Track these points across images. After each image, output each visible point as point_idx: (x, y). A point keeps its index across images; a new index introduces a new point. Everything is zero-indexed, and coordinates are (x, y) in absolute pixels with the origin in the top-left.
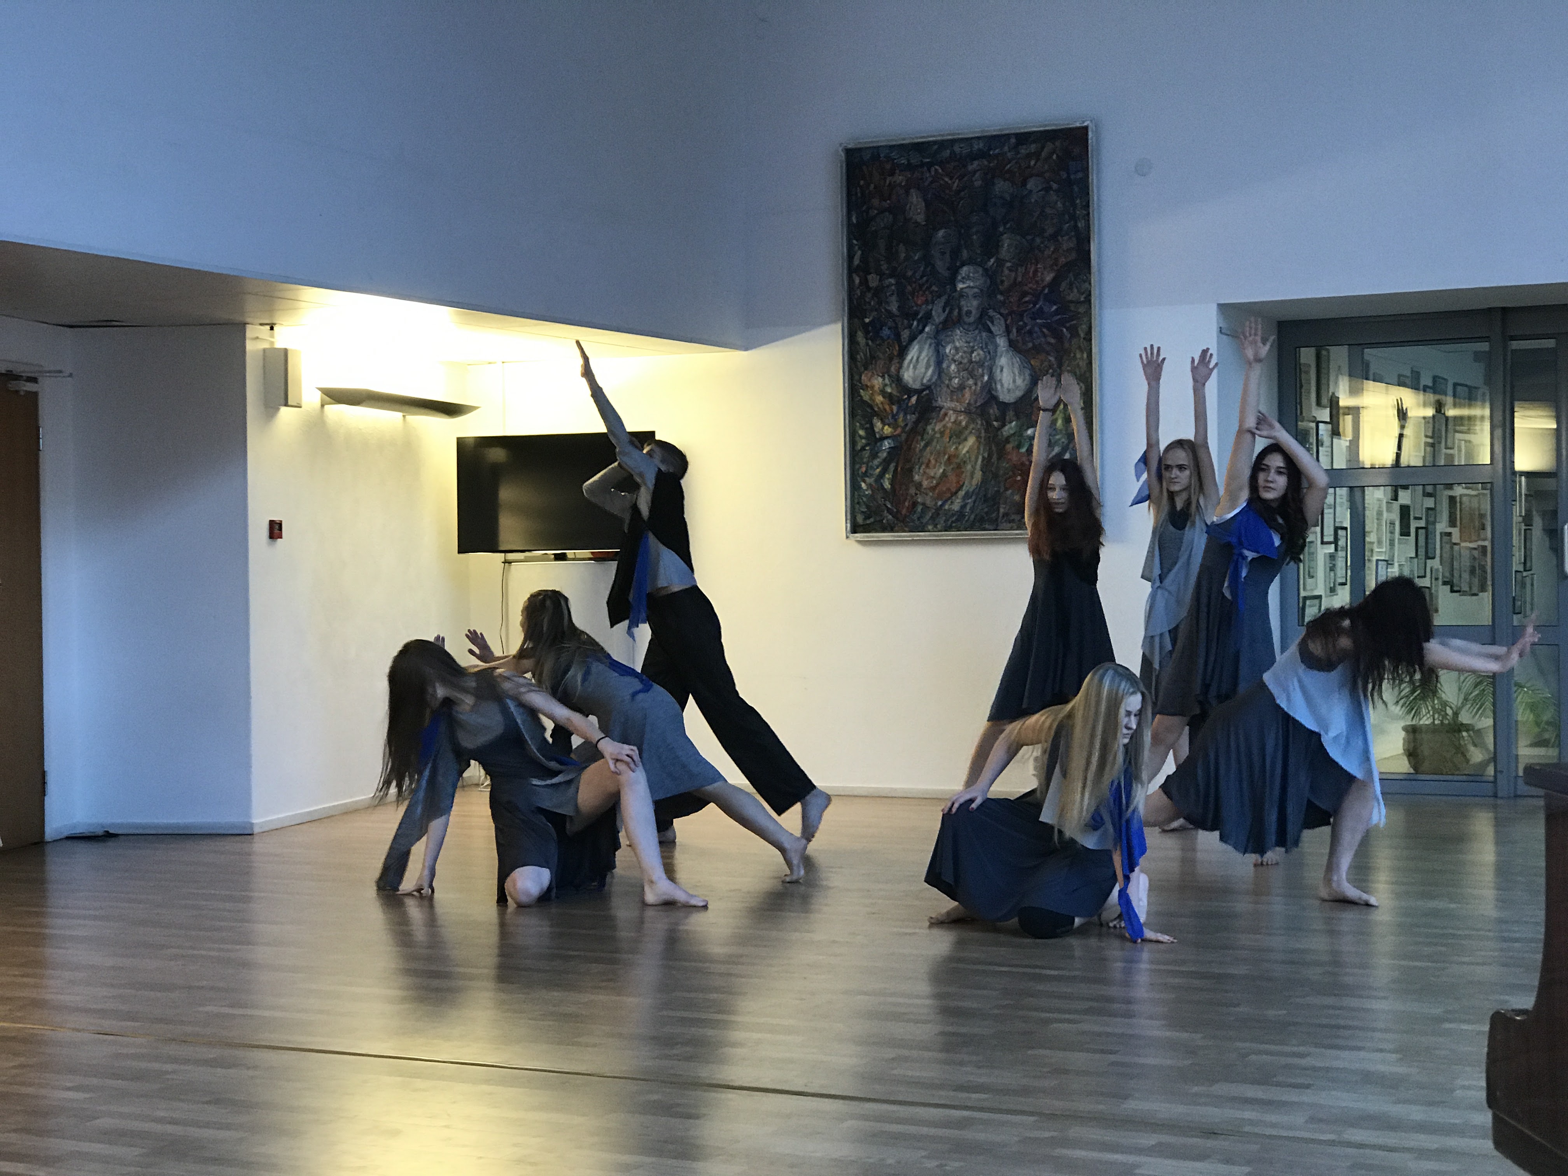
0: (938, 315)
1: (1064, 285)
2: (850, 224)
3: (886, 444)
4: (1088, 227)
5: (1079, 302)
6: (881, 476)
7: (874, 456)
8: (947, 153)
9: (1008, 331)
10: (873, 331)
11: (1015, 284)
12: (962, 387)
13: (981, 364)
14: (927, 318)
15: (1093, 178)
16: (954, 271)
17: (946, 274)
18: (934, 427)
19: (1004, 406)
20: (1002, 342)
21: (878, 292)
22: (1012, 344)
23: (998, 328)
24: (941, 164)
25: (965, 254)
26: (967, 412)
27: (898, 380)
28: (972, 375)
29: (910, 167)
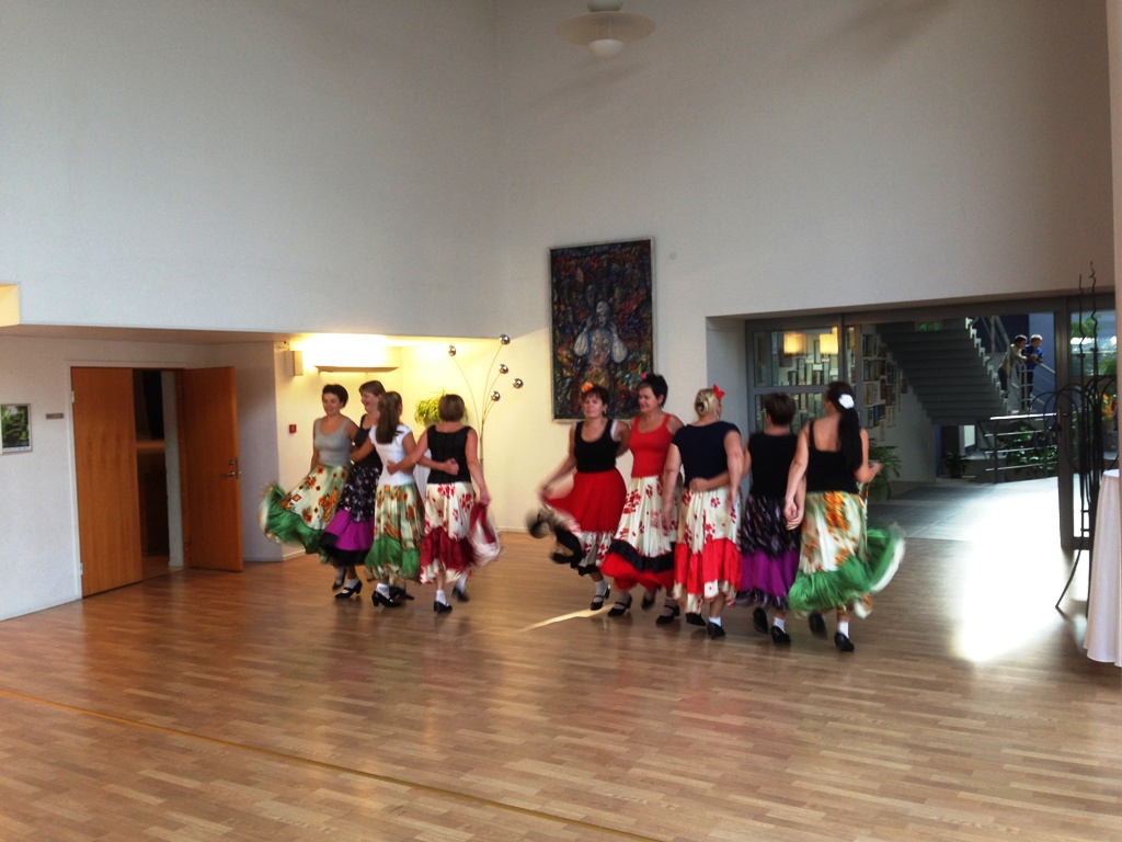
0: (589, 323)
1: (641, 311)
2: (553, 283)
3: (568, 380)
4: (651, 285)
5: (647, 319)
6: (566, 394)
7: (563, 385)
8: (592, 252)
9: (618, 331)
10: (562, 330)
11: (621, 310)
12: (599, 356)
13: (607, 345)
14: (585, 325)
15: (653, 263)
16: (596, 305)
17: (592, 305)
18: (588, 373)
19: (616, 364)
20: (615, 336)
21: (565, 313)
22: (620, 337)
23: (614, 329)
24: (590, 256)
25: (600, 296)
26: (601, 366)
27: (572, 352)
28: (603, 350)
29: (577, 258)
